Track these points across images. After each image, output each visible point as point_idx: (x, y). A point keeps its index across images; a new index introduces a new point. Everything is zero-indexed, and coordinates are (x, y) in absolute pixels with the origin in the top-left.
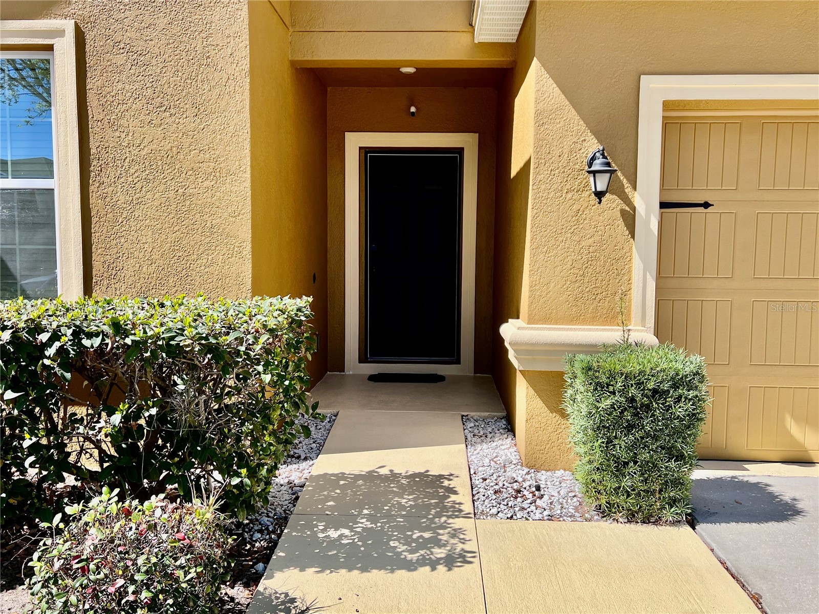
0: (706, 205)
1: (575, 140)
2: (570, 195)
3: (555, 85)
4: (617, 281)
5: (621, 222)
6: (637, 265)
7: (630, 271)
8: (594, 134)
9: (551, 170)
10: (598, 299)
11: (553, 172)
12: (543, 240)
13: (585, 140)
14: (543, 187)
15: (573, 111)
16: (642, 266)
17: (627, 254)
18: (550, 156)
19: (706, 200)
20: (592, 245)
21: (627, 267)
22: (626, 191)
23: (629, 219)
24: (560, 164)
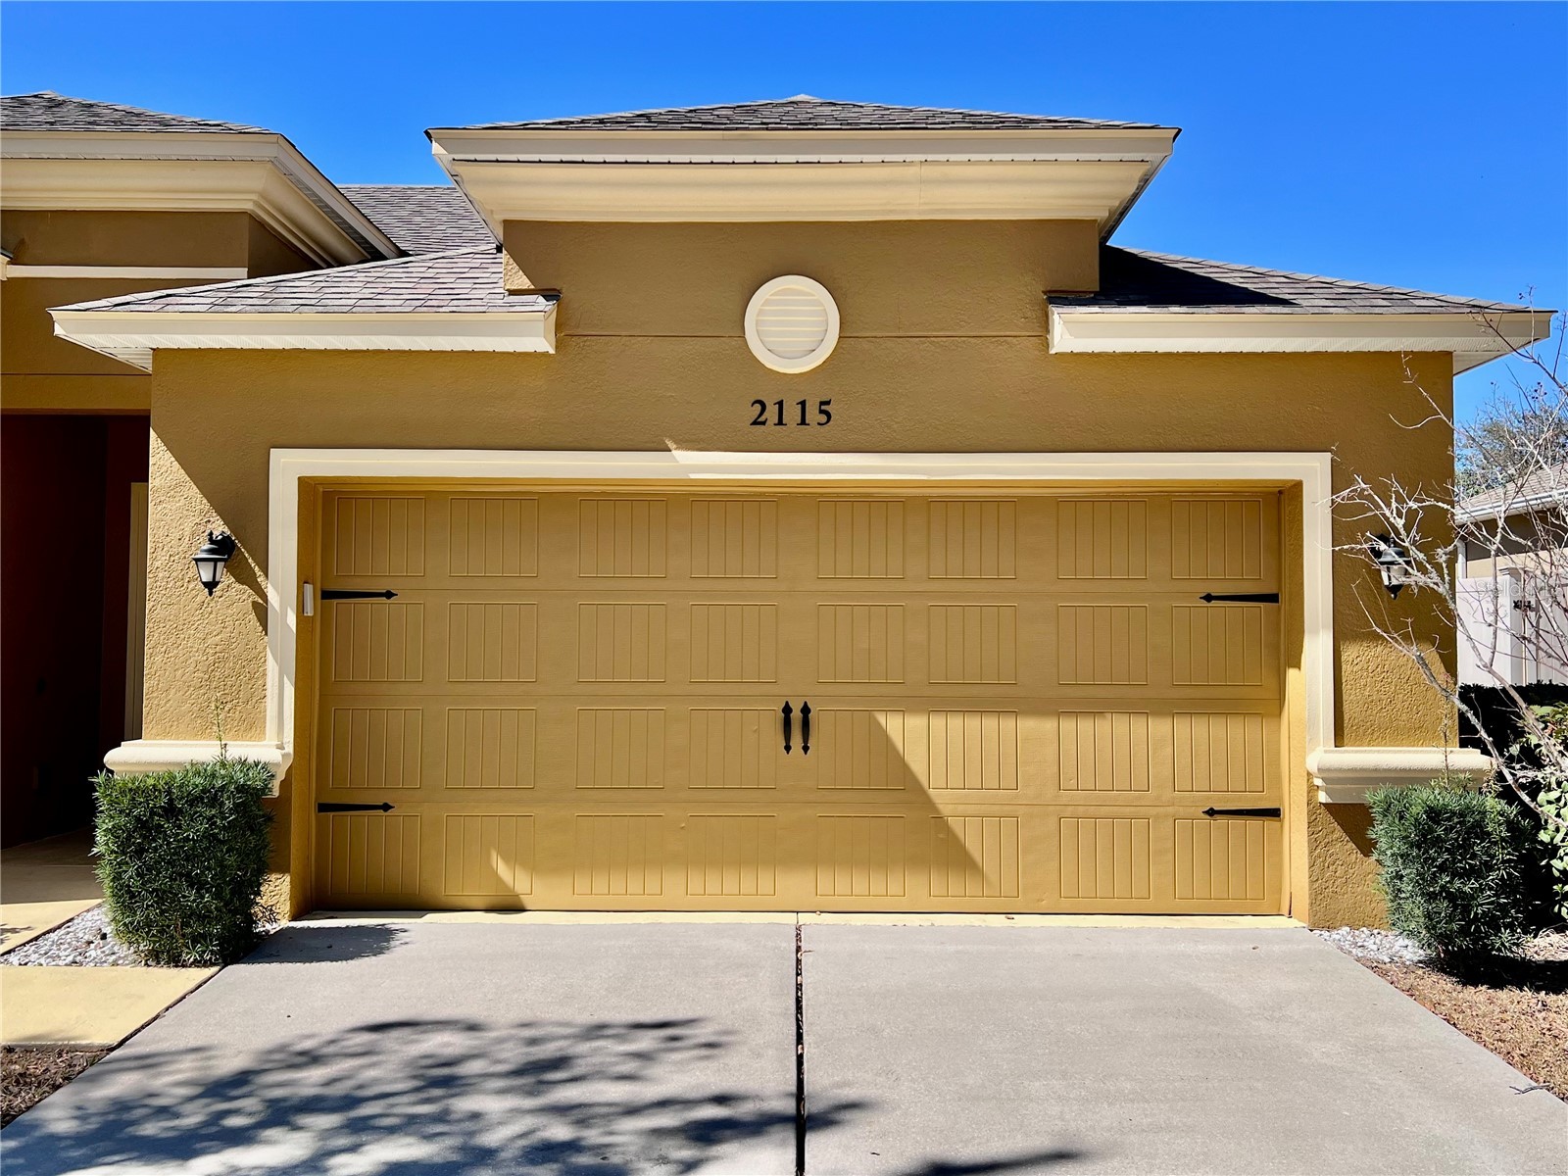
0: (389, 595)
1: (197, 521)
2: (191, 586)
3: (173, 459)
4: (250, 686)
5: (253, 616)
6: (272, 667)
7: (265, 675)
8: (219, 515)
9: (170, 556)
10: (226, 709)
11: (172, 559)
12: (162, 638)
13: (209, 521)
14: (161, 575)
15: (195, 487)
16: (277, 668)
17: (261, 655)
18: (168, 539)
19: (389, 588)
20: (219, 643)
21: (261, 669)
22: (259, 580)
23: (261, 612)
24: (180, 549)
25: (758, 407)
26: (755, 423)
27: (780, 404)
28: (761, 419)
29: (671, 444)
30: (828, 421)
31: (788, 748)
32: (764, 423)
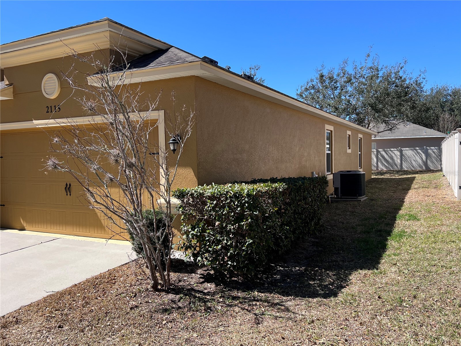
25: (47, 108)
26: (47, 112)
27: (51, 107)
28: (48, 111)
29: (33, 120)
30: (60, 110)
31: (67, 195)
32: (48, 112)
